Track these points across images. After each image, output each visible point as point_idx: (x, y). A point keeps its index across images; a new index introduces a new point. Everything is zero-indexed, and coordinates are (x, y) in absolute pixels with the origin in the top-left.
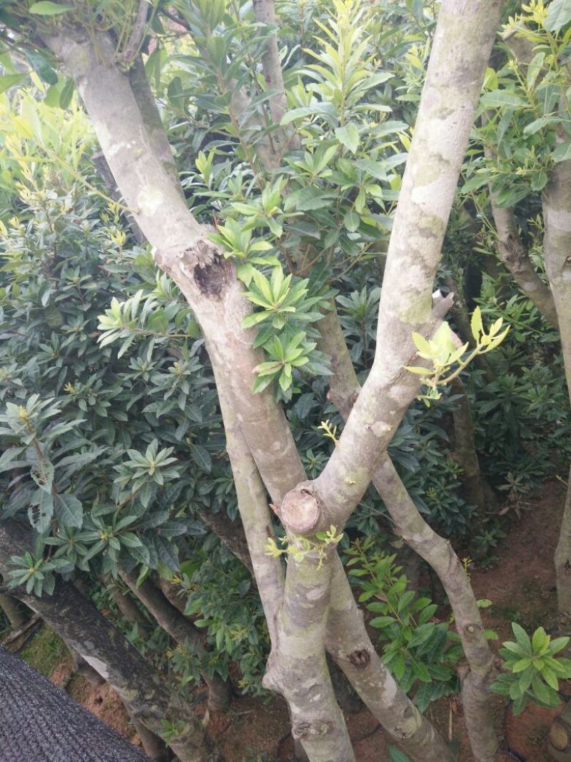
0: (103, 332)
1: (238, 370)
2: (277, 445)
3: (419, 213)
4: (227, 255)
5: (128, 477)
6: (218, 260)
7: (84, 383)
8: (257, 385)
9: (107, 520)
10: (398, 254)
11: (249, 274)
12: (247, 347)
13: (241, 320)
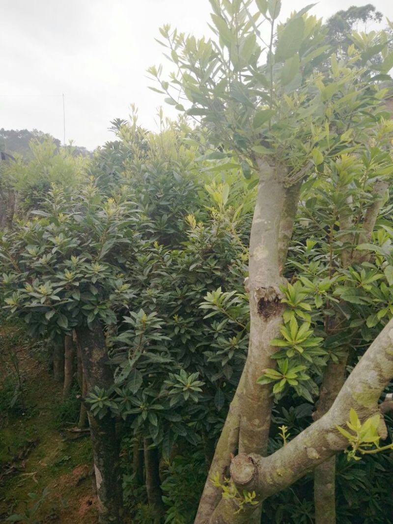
0: (206, 301)
1: (256, 364)
2: (257, 422)
3: (389, 343)
4: (283, 301)
5: (173, 383)
6: (276, 301)
7: (185, 319)
8: (262, 380)
9: (150, 399)
10: (368, 358)
11: (290, 317)
12: (267, 355)
13: (272, 338)
